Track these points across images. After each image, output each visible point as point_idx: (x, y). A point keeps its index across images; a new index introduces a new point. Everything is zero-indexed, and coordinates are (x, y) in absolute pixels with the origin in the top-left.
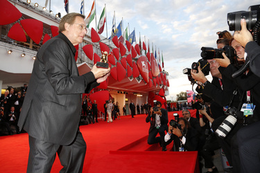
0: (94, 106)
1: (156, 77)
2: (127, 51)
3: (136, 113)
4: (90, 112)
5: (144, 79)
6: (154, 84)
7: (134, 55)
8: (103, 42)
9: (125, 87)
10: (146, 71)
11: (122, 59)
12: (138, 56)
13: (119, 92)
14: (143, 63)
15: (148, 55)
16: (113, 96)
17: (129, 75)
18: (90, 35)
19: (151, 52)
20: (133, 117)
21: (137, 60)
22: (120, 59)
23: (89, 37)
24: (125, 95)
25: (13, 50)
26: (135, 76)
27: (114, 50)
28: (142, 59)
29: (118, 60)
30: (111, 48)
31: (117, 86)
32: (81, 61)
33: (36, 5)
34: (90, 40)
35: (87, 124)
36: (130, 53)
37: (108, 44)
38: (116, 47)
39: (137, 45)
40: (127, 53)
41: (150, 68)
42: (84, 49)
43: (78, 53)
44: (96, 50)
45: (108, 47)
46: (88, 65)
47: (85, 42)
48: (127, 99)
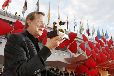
2: (105, 44)
7: (109, 46)
9: (107, 67)
11: (103, 49)
13: (103, 69)
16: (100, 72)
17: (108, 59)
18: (82, 38)
21: (112, 49)
22: (101, 49)
23: (81, 39)
24: (107, 72)
25: (56, 52)
26: (113, 59)
27: (97, 45)
29: (100, 50)
30: (95, 43)
31: (101, 66)
32: (79, 53)
34: (82, 41)
36: (107, 45)
37: (92, 41)
38: (97, 43)
39: (110, 40)
40: (105, 45)
42: (80, 46)
43: (77, 48)
44: (86, 46)
45: (93, 43)
46: (83, 54)
47: (80, 42)
48: (109, 74)
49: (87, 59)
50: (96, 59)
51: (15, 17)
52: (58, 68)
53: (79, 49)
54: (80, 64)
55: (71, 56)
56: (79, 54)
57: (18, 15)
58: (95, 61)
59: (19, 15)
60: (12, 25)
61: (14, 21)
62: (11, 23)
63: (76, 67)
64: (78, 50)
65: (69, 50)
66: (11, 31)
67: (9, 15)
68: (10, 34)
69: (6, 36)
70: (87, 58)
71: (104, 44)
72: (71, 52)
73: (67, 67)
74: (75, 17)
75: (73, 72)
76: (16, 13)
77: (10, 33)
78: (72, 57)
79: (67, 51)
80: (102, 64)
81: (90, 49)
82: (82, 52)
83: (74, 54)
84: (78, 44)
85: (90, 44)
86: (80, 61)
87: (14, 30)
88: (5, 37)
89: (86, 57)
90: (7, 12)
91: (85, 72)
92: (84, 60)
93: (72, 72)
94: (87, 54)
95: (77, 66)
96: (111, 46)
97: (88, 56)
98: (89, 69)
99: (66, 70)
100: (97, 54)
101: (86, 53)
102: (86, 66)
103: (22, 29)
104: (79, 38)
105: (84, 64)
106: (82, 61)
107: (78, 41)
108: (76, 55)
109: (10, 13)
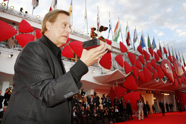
0: (128, 105)
1: (180, 77)
2: (151, 57)
3: (166, 111)
4: (125, 110)
5: (169, 80)
6: (179, 83)
7: (157, 59)
8: (129, 51)
9: (153, 88)
10: (170, 72)
11: (147, 63)
12: (160, 60)
13: (148, 92)
14: (166, 65)
15: (169, 58)
16: (143, 96)
17: (154, 77)
18: (119, 47)
19: (172, 55)
20: (164, 115)
21: (160, 63)
22: (145, 63)
23: (118, 49)
24: (152, 95)
26: (161, 77)
27: (140, 57)
28: (165, 61)
29: (144, 64)
30: (137, 55)
31: (145, 87)
32: (115, 68)
33: (79, 31)
34: (119, 52)
35: (124, 121)
36: (154, 57)
37: (134, 52)
38: (140, 54)
39: (158, 51)
40: (151, 58)
41: (173, 69)
42: (116, 59)
43: (111, 62)
44: (125, 59)
45: (135, 55)
46: (120, 71)
47: (116, 53)
48: (155, 98)
49: (125, 78)
50: (138, 77)
51: (20, 14)
52: (84, 91)
53: (114, 63)
54: (115, 85)
55: (102, 73)
56: (114, 70)
57: (24, 11)
58: (136, 80)
59: (26, 12)
60: (15, 27)
61: (19, 20)
62: (14, 23)
63: (110, 89)
64: (112, 65)
65: (99, 65)
66: (14, 36)
67: (11, 12)
68: (12, 40)
69: (6, 43)
70: (126, 76)
71: (149, 56)
72: (102, 67)
73: (97, 89)
74: (110, 16)
75: (106, 96)
76: (21, 9)
77: (13, 38)
78: (104, 75)
79: (98, 67)
80: (146, 84)
81: (130, 63)
82: (118, 68)
83: (108, 70)
84: (113, 56)
85: (131, 56)
86: (116, 81)
87: (18, 34)
88: (4, 44)
89: (124, 74)
90: (8, 7)
91: (123, 96)
92: (122, 80)
93: (104, 95)
94: (125, 71)
95: (112, 88)
96: (159, 59)
97: (127, 73)
98: (128, 91)
99: (95, 94)
100: (140, 71)
101: (124, 69)
102: (124, 87)
103: (30, 33)
104: (115, 48)
105: (121, 85)
106: (118, 80)
107: (114, 52)
108: (109, 72)
109: (12, 8)
